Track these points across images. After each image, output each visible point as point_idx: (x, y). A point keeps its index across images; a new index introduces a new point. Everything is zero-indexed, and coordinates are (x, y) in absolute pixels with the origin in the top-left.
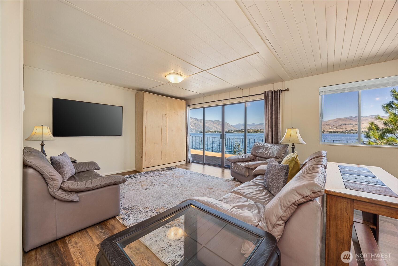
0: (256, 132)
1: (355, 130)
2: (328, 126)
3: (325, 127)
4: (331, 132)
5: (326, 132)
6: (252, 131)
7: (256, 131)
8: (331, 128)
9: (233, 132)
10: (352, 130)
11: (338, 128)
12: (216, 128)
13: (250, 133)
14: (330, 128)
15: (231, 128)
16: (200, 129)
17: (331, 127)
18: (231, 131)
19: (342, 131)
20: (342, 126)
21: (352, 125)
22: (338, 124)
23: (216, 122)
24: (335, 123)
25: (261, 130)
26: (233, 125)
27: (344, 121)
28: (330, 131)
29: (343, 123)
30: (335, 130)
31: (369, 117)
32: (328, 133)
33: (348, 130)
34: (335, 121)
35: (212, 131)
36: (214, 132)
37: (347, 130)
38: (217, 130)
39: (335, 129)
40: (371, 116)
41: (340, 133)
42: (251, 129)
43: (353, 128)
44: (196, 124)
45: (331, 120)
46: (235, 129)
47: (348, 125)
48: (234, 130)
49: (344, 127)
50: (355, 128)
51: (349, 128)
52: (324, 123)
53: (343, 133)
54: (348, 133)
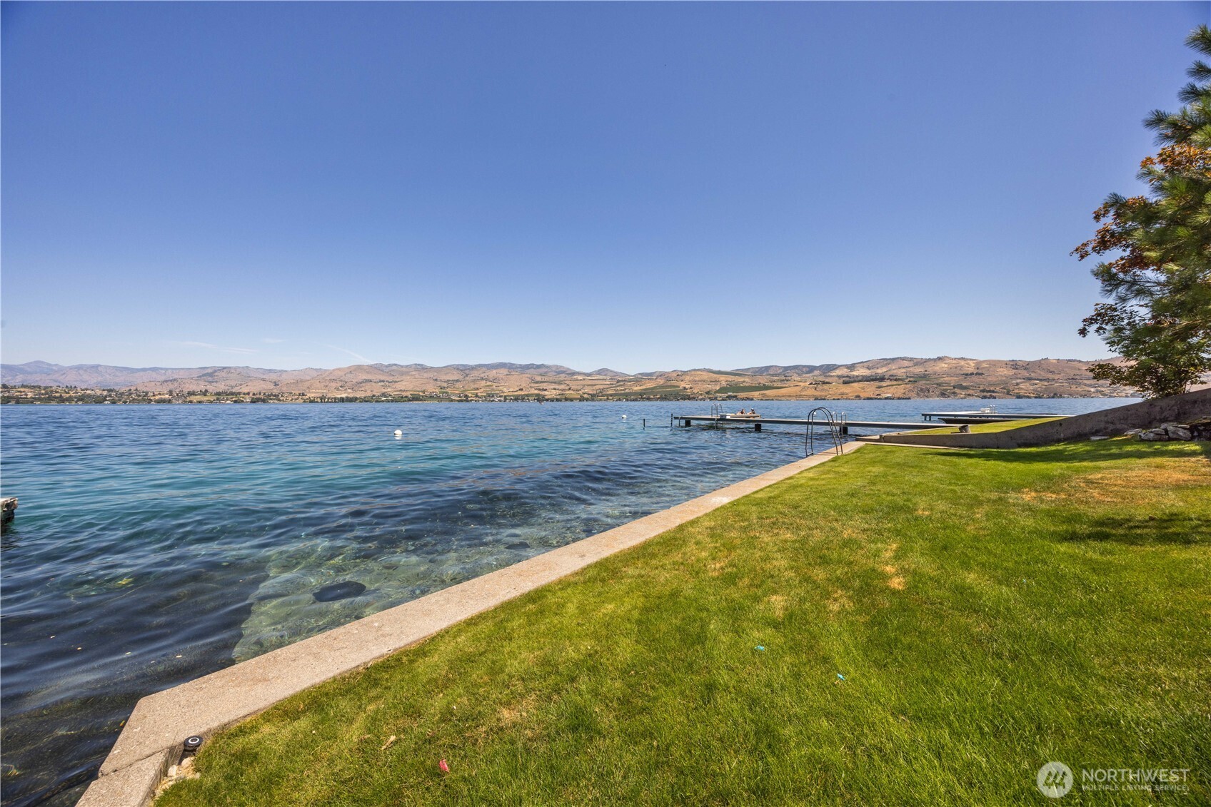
0: (62, 400)
1: (390, 395)
2: (334, 385)
3: (327, 386)
4: (342, 400)
5: (329, 400)
6: (30, 395)
7: (56, 397)
8: (340, 390)
10: (384, 395)
11: (356, 388)
14: (338, 389)
17: (341, 387)
19: (365, 397)
20: (364, 384)
21: (382, 384)
22: (356, 380)
24: (348, 375)
27: (368, 373)
28: (339, 396)
29: (365, 378)
30: (349, 393)
32: (335, 402)
33: (377, 394)
34: (348, 371)
37: (374, 396)
39: (349, 391)
41: (360, 402)
42: (23, 387)
43: (386, 390)
45: (339, 369)
47: (375, 382)
49: (368, 386)
50: (389, 390)
51: (377, 390)
52: (324, 376)
53: (367, 402)
54: (377, 402)
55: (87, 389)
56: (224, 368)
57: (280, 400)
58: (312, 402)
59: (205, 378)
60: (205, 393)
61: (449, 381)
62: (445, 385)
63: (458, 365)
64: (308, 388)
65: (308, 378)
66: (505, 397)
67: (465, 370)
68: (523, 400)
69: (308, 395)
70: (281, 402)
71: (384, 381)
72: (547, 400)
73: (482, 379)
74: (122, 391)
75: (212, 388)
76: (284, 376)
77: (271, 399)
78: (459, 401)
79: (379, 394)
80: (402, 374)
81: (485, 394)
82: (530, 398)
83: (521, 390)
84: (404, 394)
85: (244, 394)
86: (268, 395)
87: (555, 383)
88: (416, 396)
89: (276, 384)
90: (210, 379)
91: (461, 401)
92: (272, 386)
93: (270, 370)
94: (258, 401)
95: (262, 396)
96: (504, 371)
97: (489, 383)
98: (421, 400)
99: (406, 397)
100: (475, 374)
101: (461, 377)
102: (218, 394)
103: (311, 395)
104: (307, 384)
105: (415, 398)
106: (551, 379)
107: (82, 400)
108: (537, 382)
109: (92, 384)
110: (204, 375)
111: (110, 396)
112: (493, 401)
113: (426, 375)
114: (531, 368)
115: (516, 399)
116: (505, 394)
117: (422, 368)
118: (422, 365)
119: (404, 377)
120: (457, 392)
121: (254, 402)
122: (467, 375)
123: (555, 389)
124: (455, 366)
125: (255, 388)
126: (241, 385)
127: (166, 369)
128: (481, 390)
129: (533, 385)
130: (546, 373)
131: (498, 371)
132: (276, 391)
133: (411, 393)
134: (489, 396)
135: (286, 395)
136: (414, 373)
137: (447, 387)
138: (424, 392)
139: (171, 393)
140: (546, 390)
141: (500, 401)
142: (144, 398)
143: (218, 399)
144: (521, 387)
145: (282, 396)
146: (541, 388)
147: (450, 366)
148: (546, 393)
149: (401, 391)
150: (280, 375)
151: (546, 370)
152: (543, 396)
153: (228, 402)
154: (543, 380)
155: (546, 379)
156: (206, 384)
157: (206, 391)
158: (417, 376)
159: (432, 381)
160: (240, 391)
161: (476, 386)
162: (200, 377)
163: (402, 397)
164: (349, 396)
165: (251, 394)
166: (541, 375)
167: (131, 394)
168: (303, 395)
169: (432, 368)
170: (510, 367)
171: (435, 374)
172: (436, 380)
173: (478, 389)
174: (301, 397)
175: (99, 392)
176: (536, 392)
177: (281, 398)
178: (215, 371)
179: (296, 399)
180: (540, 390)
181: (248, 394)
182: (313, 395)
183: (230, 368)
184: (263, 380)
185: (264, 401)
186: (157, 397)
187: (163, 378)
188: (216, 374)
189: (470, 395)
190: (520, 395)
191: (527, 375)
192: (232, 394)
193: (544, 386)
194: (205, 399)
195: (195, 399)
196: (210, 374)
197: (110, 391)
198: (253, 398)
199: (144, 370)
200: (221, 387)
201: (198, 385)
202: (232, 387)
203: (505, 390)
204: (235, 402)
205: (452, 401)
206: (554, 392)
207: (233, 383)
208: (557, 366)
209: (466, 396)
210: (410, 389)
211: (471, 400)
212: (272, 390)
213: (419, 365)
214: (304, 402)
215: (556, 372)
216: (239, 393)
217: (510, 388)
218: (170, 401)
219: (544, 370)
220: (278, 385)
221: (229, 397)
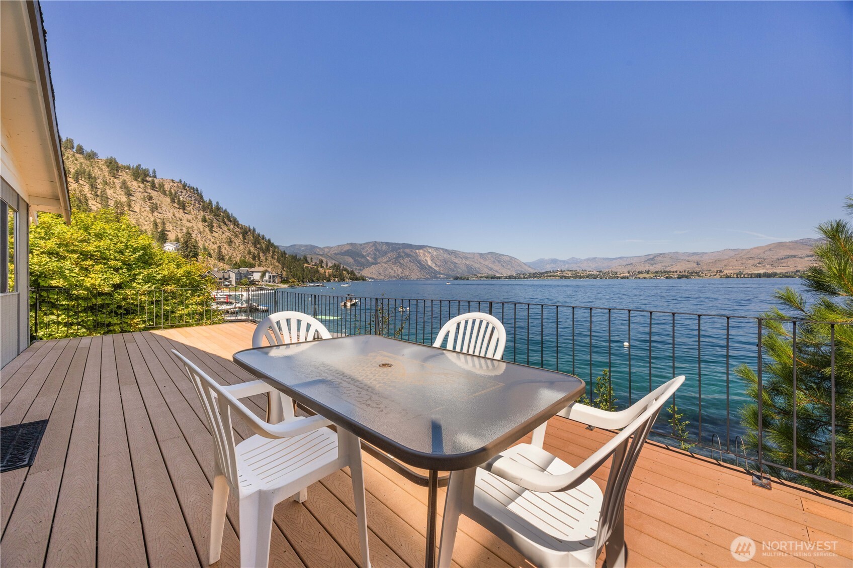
0: (581, 277)
2: (751, 262)
3: (743, 264)
4: (759, 276)
5: (746, 276)
6: (570, 275)
7: (578, 276)
8: (758, 266)
9: (527, 278)
11: (776, 264)
12: (490, 269)
13: (565, 278)
14: (756, 266)
15: (523, 270)
16: (454, 271)
17: (759, 263)
18: (523, 274)
19: (786, 273)
20: (785, 260)
21: (810, 258)
22: (776, 257)
23: (489, 256)
24: (768, 253)
25: (591, 273)
26: (527, 263)
27: (790, 249)
28: (756, 272)
29: (788, 254)
30: (767, 269)
32: (751, 277)
35: (480, 275)
36: (486, 278)
37: (797, 271)
38: (492, 273)
39: (768, 267)
41: (780, 277)
42: (568, 270)
44: (445, 262)
45: (757, 248)
46: (532, 271)
47: (800, 258)
48: (530, 274)
49: (791, 262)
52: (741, 255)
53: (788, 277)
55: (590, 271)
56: (661, 254)
57: (700, 276)
58: (728, 277)
59: (648, 261)
60: (648, 272)
64: (726, 266)
65: (726, 257)
69: (726, 272)
70: (701, 278)
74: (605, 271)
75: (652, 269)
76: (705, 257)
77: (693, 276)
85: (673, 272)
86: (691, 273)
89: (698, 264)
90: (652, 262)
92: (695, 265)
93: (693, 253)
94: (683, 277)
95: (686, 274)
102: (656, 272)
103: (727, 272)
104: (725, 263)
107: (588, 277)
109: (592, 268)
110: (648, 260)
111: (600, 275)
121: (680, 278)
125: (681, 267)
126: (672, 265)
127: (627, 257)
132: (697, 270)
135: (705, 272)
139: (629, 272)
142: (615, 276)
143: (656, 276)
145: (702, 273)
150: (702, 257)
153: (662, 278)
156: (649, 265)
157: (649, 271)
160: (671, 270)
162: (646, 261)
164: (768, 271)
165: (678, 272)
167: (609, 273)
168: (721, 271)
174: (718, 273)
175: (595, 273)
177: (702, 275)
178: (655, 257)
179: (714, 275)
181: (676, 272)
182: (730, 272)
183: (664, 254)
184: (688, 261)
185: (687, 277)
186: (622, 275)
187: (625, 263)
188: (655, 259)
192: (665, 272)
194: (648, 275)
195: (642, 276)
196: (652, 259)
197: (600, 272)
198: (679, 275)
199: (616, 259)
200: (659, 268)
201: (644, 266)
202: (666, 267)
204: (667, 278)
207: (667, 264)
212: (695, 268)
214: (721, 277)
216: (670, 272)
218: (628, 278)
220: (700, 264)
221: (663, 274)
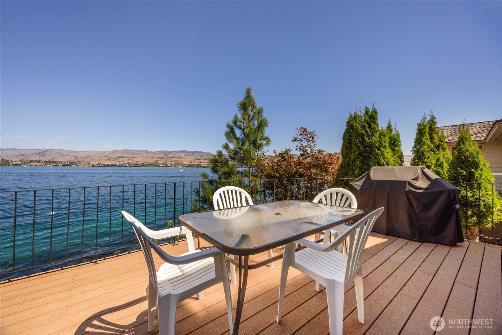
1: (131, 164)
2: (105, 158)
3: (101, 159)
4: (108, 166)
5: (102, 166)
8: (108, 161)
10: (128, 163)
11: (115, 160)
14: (107, 161)
17: (108, 159)
19: (119, 164)
20: (119, 159)
21: (128, 158)
22: (115, 157)
24: (112, 154)
27: (121, 153)
28: (107, 164)
29: (120, 156)
30: (112, 163)
31: (141, 151)
32: (105, 166)
33: (125, 163)
34: (112, 152)
37: (124, 164)
39: (112, 161)
40: (143, 151)
41: (117, 166)
43: (130, 161)
45: (107, 151)
47: (125, 158)
49: (121, 159)
50: (131, 161)
51: (125, 161)
52: (100, 154)
53: (120, 166)
54: (125, 166)
56: (50, 150)
57: (77, 165)
58: (93, 166)
59: (40, 154)
60: (39, 161)
61: (159, 158)
62: (157, 159)
63: (163, 151)
64: (92, 160)
65: (92, 155)
66: (184, 165)
67: (166, 153)
68: (191, 167)
69: (92, 163)
70: (78, 166)
71: (129, 157)
72: (202, 167)
73: (174, 157)
75: (43, 159)
76: (80, 154)
77: (73, 165)
78: (163, 167)
79: (126, 163)
80: (138, 154)
81: (175, 164)
82: (195, 166)
83: (191, 162)
84: (138, 163)
85: (59, 162)
86: (72, 163)
87: (206, 159)
88: (143, 164)
89: (76, 158)
90: (43, 155)
91: (164, 167)
92: (74, 159)
93: (73, 151)
94: (66, 166)
95: (68, 163)
96: (184, 154)
97: (177, 159)
98: (146, 166)
99: (139, 165)
100: (171, 155)
101: (164, 156)
102: (46, 162)
104: (92, 158)
105: (143, 165)
106: (204, 158)
108: (198, 159)
110: (39, 153)
112: (178, 167)
113: (148, 155)
114: (196, 153)
115: (189, 166)
116: (184, 164)
117: (147, 152)
118: (147, 150)
119: (138, 156)
120: (162, 163)
121: (64, 166)
122: (167, 155)
123: (206, 162)
124: (162, 151)
125: (65, 159)
126: (58, 158)
127: (19, 150)
128: (174, 162)
129: (196, 160)
130: (202, 155)
131: (181, 154)
132: (76, 161)
133: (141, 163)
134: (177, 165)
135: (80, 163)
136: (143, 154)
137: (158, 161)
138: (147, 162)
139: (21, 161)
140: (202, 162)
141: (181, 167)
142: (7, 163)
143: (46, 164)
144: (191, 161)
145: (79, 163)
146: (200, 162)
147: (160, 151)
148: (202, 164)
149: (137, 162)
150: (78, 154)
151: (202, 154)
152: (201, 165)
153: (51, 166)
154: (201, 158)
155: (202, 158)
156: (40, 157)
157: (40, 160)
158: (144, 156)
159: (151, 158)
160: (58, 160)
161: (171, 160)
162: (37, 153)
163: (137, 165)
164: (112, 164)
165: (63, 162)
166: (200, 156)
168: (89, 163)
169: (151, 152)
170: (187, 152)
171: (153, 155)
172: (153, 157)
173: (172, 162)
174: (88, 164)
176: (198, 163)
177: (78, 164)
178: (45, 151)
179: (86, 165)
180: (199, 162)
181: (62, 162)
182: (94, 163)
183: (52, 149)
184: (70, 156)
185: (69, 165)
186: (13, 163)
187: (17, 154)
188: (46, 152)
189: (168, 164)
190: (190, 165)
191: (194, 156)
192: (53, 162)
193: (201, 161)
194: (40, 164)
195: (33, 164)
196: (43, 153)
198: (63, 164)
200: (48, 158)
201: (36, 157)
202: (54, 159)
203: (184, 162)
204: (55, 166)
205: (160, 166)
206: (205, 163)
207: (54, 157)
208: (207, 152)
209: (166, 165)
210: (141, 161)
211: (169, 167)
212: (74, 160)
213: (145, 150)
214: (90, 166)
215: (207, 155)
216: (57, 162)
217: (186, 161)
218: (20, 165)
219: (201, 154)
220: (77, 158)
221: (52, 163)
